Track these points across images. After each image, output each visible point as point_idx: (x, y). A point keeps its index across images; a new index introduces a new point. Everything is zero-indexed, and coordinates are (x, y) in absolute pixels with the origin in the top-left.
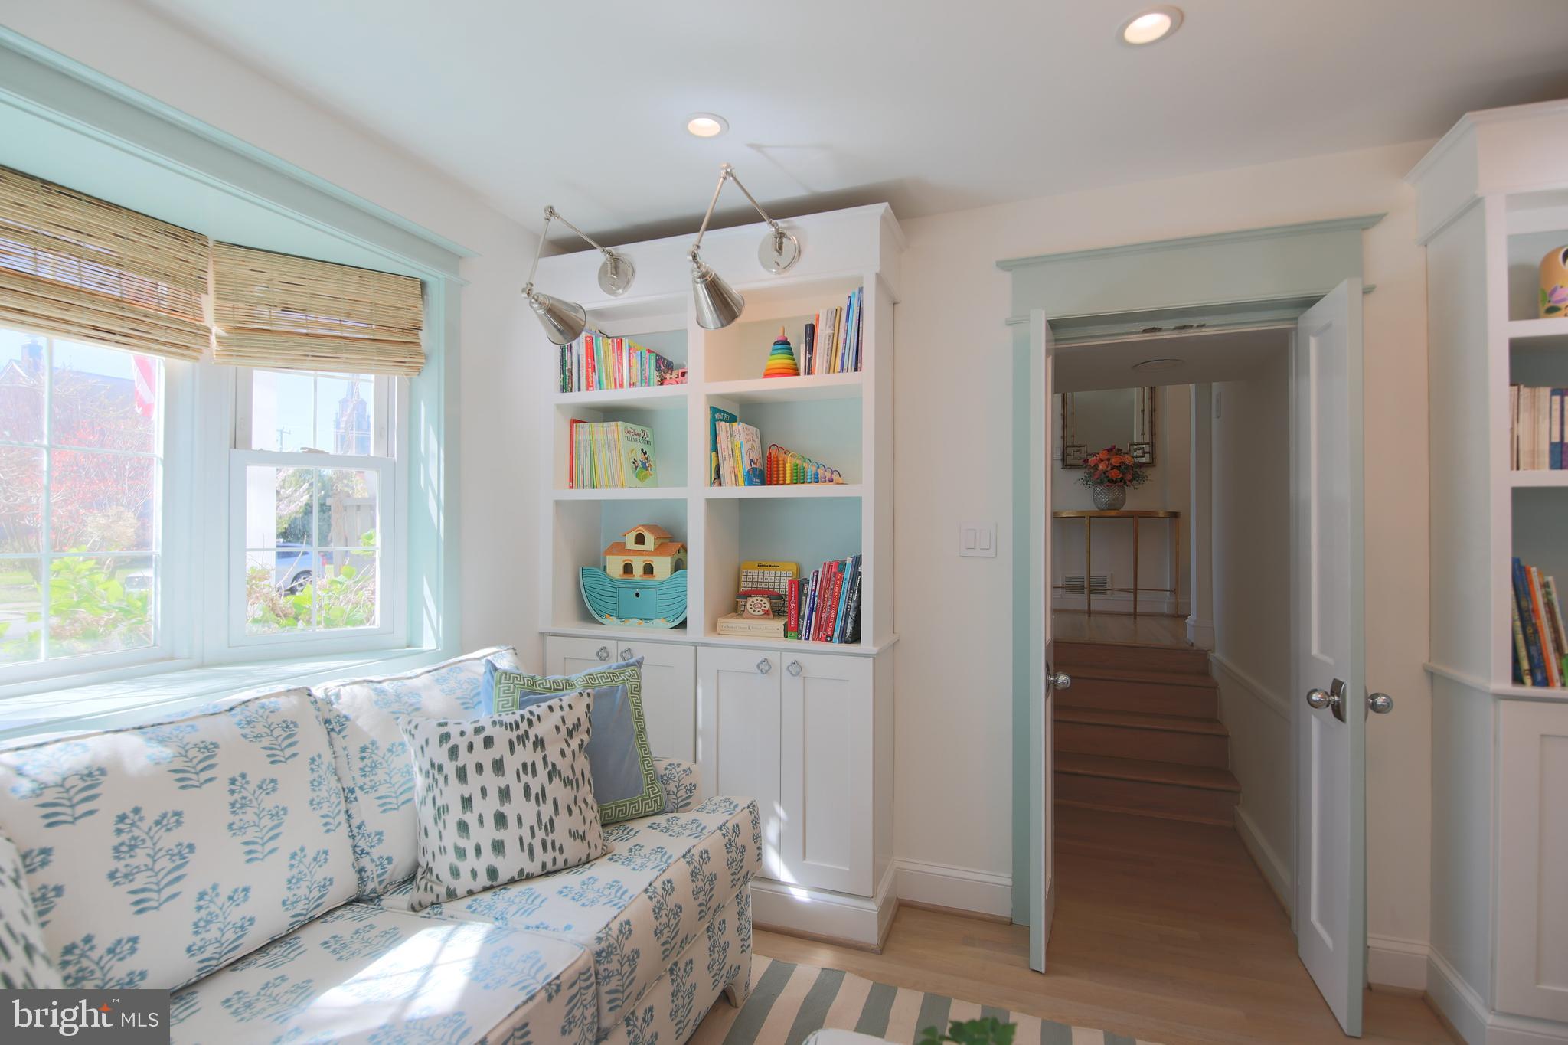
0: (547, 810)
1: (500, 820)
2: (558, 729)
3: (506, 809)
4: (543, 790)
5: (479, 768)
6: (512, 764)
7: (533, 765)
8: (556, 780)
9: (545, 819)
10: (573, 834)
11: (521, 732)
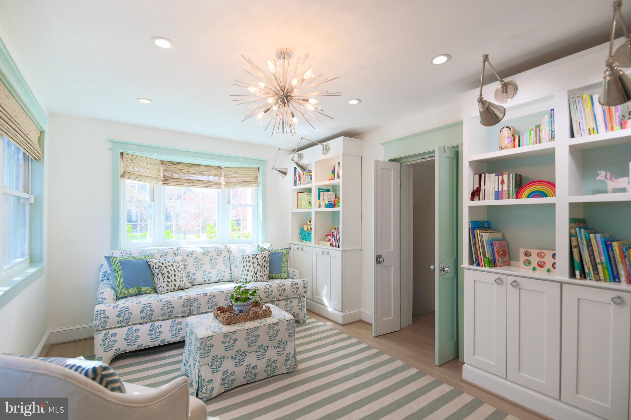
0: (256, 271)
1: (248, 270)
2: (261, 257)
3: (249, 269)
4: (256, 267)
5: (246, 261)
6: (252, 261)
7: (255, 262)
8: (259, 265)
9: (256, 272)
10: (260, 276)
11: (255, 256)
